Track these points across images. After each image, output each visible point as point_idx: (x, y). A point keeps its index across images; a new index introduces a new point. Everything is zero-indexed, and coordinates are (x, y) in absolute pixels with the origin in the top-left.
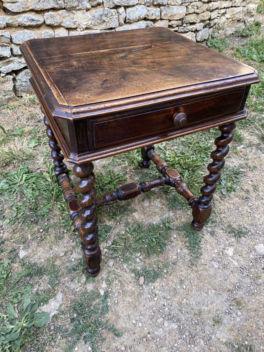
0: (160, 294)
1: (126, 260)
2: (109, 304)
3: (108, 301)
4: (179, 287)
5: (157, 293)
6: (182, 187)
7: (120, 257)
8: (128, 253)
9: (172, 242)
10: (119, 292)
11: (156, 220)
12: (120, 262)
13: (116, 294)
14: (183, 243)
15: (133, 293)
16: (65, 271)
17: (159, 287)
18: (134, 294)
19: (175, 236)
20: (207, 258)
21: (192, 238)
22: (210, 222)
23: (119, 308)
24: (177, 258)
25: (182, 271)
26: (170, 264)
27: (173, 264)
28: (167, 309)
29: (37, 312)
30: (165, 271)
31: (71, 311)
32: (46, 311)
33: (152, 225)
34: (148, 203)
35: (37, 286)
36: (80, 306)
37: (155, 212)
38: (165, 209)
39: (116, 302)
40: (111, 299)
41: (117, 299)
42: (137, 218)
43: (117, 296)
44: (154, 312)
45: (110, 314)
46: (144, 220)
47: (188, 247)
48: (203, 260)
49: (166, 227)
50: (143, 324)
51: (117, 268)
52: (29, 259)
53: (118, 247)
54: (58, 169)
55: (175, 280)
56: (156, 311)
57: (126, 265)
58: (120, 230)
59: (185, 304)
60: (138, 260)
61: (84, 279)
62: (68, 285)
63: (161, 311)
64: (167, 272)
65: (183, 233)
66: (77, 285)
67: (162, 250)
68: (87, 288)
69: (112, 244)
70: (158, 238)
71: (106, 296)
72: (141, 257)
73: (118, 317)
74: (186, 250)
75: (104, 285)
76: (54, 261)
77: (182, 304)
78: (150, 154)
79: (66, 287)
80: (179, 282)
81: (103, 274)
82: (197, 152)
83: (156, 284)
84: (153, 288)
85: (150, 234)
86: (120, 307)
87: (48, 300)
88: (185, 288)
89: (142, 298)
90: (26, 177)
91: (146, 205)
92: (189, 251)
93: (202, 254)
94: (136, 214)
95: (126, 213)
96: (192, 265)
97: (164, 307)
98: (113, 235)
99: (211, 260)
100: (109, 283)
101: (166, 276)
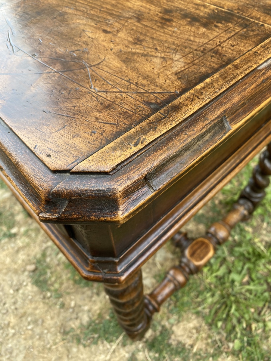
4: (29, 319)
9: (98, 294)
17: (26, 291)
22: (157, 355)
40: (7, 242)
55: (38, 311)
74: (87, 319)
89: (12, 275)
92: (86, 324)
93: (87, 348)
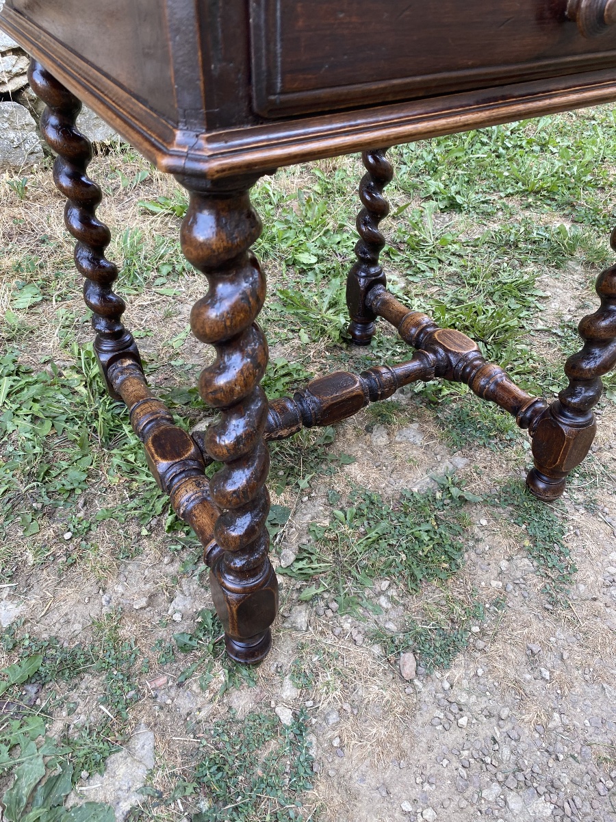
0: (475, 704)
1: (348, 605)
2: (312, 752)
3: (311, 743)
4: (528, 677)
5: (462, 701)
6: (490, 377)
7: (326, 596)
8: (349, 584)
9: (478, 540)
10: (341, 711)
11: (418, 482)
12: (329, 613)
13: (333, 718)
14: (512, 541)
15: (388, 709)
16: (155, 656)
17: (465, 682)
18: (391, 710)
19: (484, 522)
20: (592, 578)
21: (536, 524)
22: (577, 475)
23: (348, 765)
24: (505, 588)
25: (526, 625)
26: (487, 606)
27: (497, 604)
28: (506, 752)
29: (70, 803)
30: (476, 629)
31: (190, 790)
32: (100, 798)
33: (408, 496)
34: (386, 436)
35: (64, 713)
36: (219, 769)
37: (411, 460)
38: (438, 448)
39: (336, 743)
40: (317, 736)
41: (336, 733)
42: (359, 479)
43: (338, 723)
44: (466, 764)
45: (321, 787)
46: (382, 483)
47: (530, 551)
48: (582, 587)
49: (451, 498)
50: (439, 810)
51: (322, 633)
52: (33, 625)
53: (317, 565)
54: (107, 345)
55: (512, 655)
56: (472, 761)
57: (350, 620)
58: (313, 518)
59: (561, 730)
60: (383, 601)
61: (220, 675)
62: (169, 702)
63: (488, 760)
64: (482, 630)
65: (504, 512)
66: (200, 700)
67: (453, 567)
68: (234, 706)
69: (297, 560)
70: (435, 533)
71: (301, 726)
72: (393, 592)
73: (353, 795)
74: (526, 561)
75: (289, 691)
76: (116, 628)
77: (551, 730)
78: (376, 298)
79: (161, 708)
80: (524, 659)
81: (281, 655)
82: (496, 297)
83: (457, 673)
84: (447, 686)
85: (409, 521)
86: (350, 757)
87: (105, 758)
88: (548, 678)
89: (420, 723)
90: (12, 386)
91: (379, 444)
92: (535, 564)
93: (577, 566)
94: (354, 470)
95: (323, 466)
96: (555, 603)
97: (496, 747)
98: (293, 533)
99: (607, 583)
100: (306, 681)
101: (480, 644)
